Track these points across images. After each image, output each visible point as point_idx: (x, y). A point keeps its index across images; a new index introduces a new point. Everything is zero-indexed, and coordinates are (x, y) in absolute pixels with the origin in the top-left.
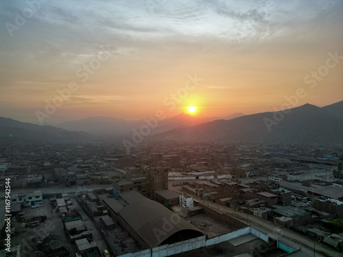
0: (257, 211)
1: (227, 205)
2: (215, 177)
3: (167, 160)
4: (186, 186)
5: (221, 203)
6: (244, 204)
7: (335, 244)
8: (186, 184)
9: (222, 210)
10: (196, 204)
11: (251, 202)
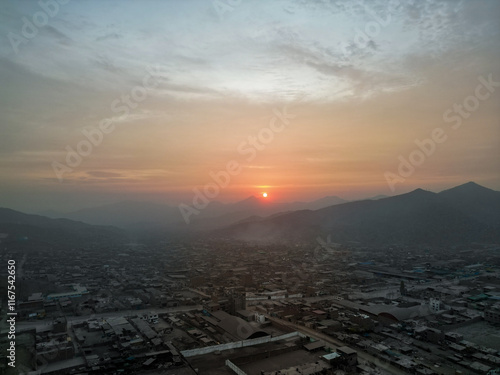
0: (308, 324)
1: (290, 320)
2: (287, 296)
3: (237, 276)
4: (259, 306)
5: (285, 319)
6: (300, 319)
7: (342, 339)
8: (260, 304)
9: (285, 323)
10: (266, 320)
11: (306, 318)
